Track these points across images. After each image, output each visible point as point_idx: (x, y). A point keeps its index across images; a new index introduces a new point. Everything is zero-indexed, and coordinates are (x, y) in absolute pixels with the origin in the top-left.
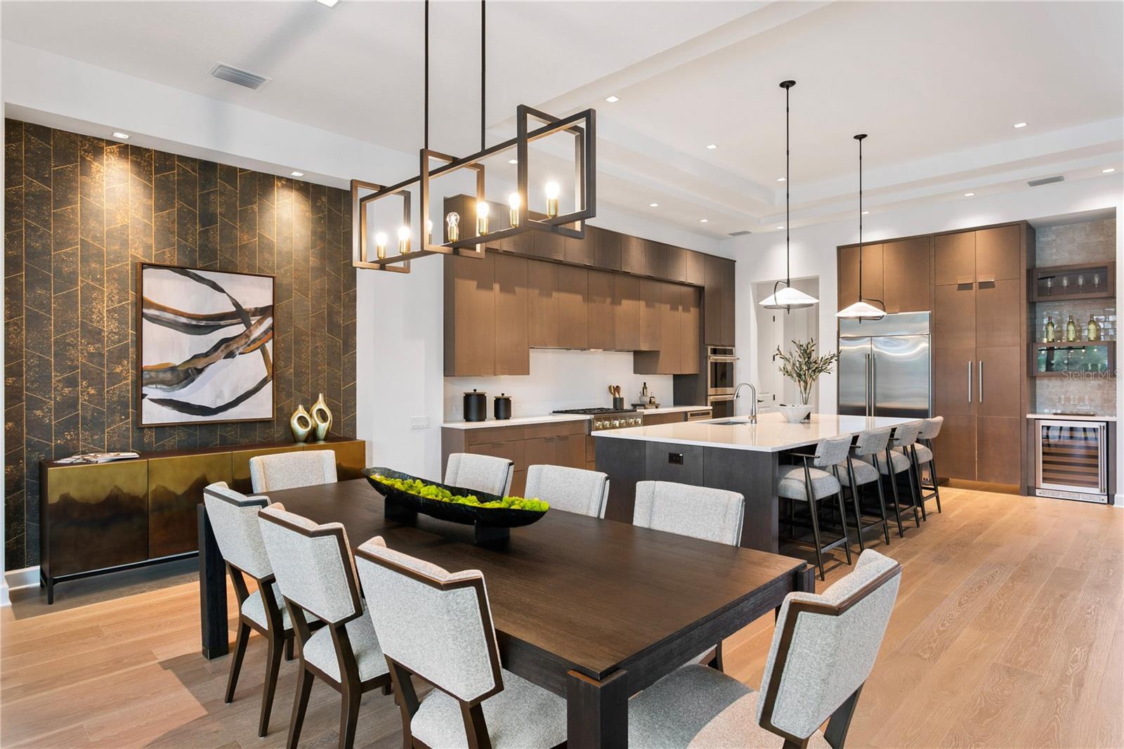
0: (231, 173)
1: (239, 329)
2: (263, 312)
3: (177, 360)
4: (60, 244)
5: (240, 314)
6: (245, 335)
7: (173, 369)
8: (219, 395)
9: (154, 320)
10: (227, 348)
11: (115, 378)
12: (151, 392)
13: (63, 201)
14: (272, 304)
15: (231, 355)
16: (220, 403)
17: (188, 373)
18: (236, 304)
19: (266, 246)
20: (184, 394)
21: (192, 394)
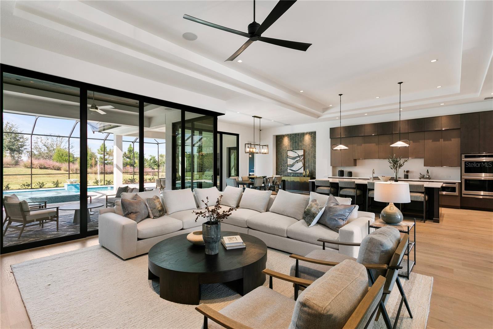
0: (298, 134)
1: (298, 159)
2: (302, 156)
3: (291, 163)
4: (281, 149)
5: (299, 156)
6: (299, 159)
7: (291, 165)
8: (296, 169)
9: (289, 158)
10: (297, 162)
11: (286, 166)
12: (289, 168)
13: (281, 144)
14: (303, 154)
15: (298, 163)
16: (296, 170)
17: (292, 166)
18: (298, 155)
19: (304, 145)
20: (292, 168)
21: (293, 168)
